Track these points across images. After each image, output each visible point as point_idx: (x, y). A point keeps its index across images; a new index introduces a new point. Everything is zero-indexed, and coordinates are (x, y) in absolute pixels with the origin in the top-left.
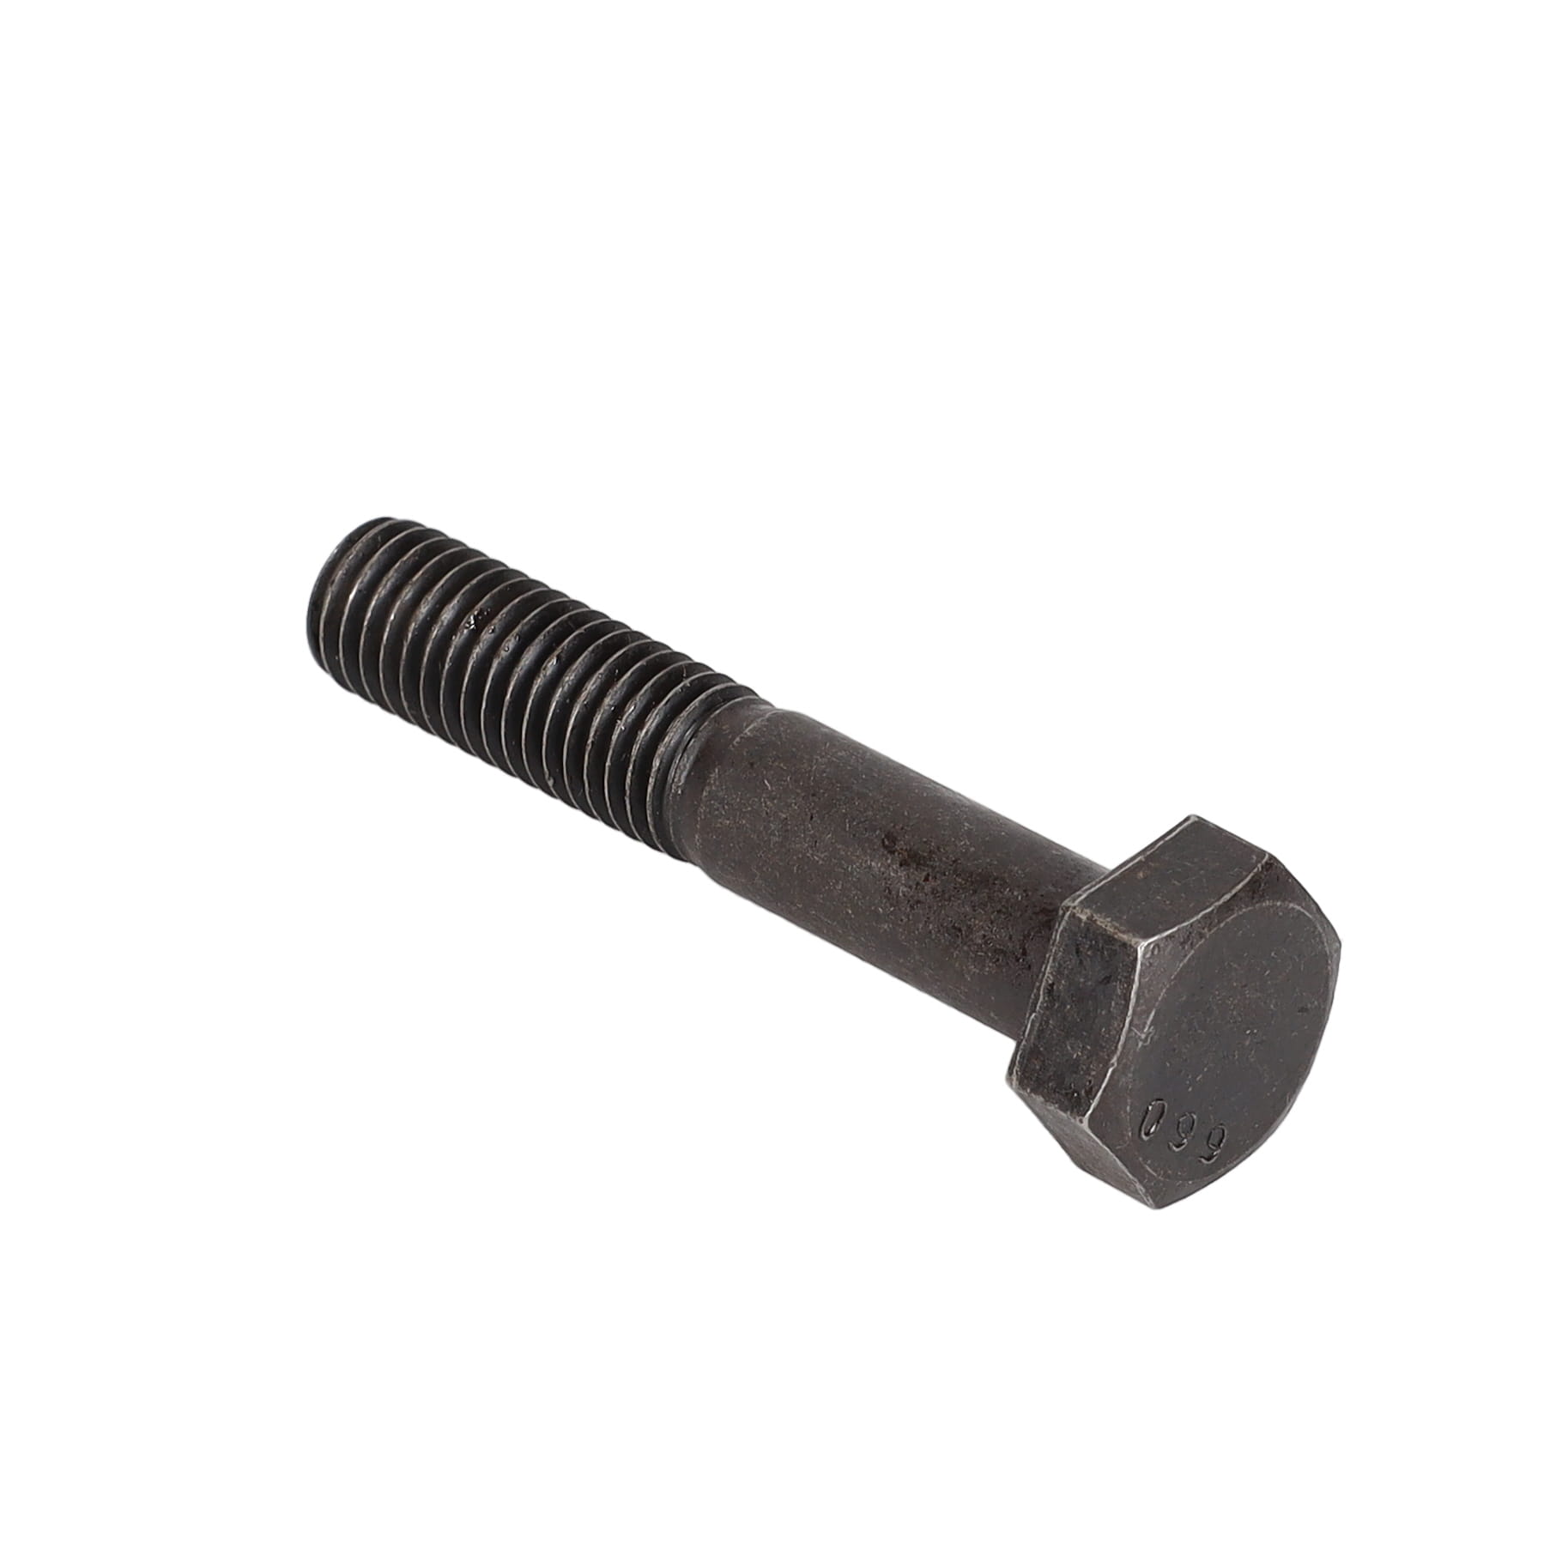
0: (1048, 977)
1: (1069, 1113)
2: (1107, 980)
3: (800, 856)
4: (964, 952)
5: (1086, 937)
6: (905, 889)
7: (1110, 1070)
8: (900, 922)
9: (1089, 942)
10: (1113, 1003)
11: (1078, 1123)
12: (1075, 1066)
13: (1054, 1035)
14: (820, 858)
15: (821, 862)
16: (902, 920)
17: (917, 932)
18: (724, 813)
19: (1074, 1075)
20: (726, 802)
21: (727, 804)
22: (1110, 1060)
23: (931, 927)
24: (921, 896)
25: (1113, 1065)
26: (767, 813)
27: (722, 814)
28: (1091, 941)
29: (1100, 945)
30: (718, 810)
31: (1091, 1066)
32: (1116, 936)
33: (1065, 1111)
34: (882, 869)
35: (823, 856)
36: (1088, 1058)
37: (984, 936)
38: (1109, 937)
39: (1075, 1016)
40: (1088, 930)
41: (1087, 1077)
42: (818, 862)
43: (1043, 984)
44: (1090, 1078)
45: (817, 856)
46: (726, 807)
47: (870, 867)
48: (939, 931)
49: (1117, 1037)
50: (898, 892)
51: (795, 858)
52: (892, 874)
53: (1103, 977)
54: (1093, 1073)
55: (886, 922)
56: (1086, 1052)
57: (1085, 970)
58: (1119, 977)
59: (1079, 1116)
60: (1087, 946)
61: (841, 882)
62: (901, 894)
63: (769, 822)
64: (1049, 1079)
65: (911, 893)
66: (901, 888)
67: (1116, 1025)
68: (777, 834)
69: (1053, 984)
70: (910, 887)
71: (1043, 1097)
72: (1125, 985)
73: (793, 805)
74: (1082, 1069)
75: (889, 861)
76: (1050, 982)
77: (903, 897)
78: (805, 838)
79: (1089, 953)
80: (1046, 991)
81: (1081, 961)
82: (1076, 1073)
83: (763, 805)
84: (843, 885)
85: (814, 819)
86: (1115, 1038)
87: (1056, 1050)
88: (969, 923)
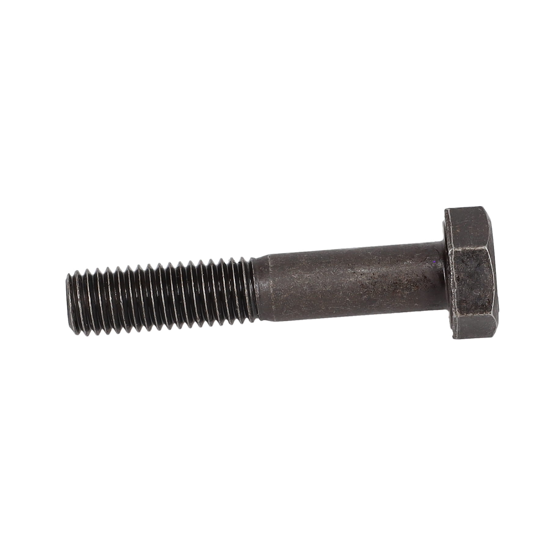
0: (455, 275)
1: (484, 313)
2: (479, 264)
3: (321, 291)
4: (401, 289)
5: (464, 256)
6: (368, 281)
7: (494, 292)
8: (371, 292)
9: (466, 257)
10: (485, 271)
11: (489, 314)
12: (479, 298)
13: (467, 292)
14: (329, 288)
15: (330, 289)
16: (371, 291)
17: (379, 292)
18: (283, 293)
19: (481, 300)
20: (281, 289)
21: (282, 290)
22: (492, 289)
23: (384, 287)
24: (376, 280)
25: (494, 290)
26: (300, 285)
27: (282, 294)
28: (467, 256)
29: (471, 255)
30: (280, 293)
31: (486, 294)
32: (476, 250)
33: (483, 313)
34: (355, 279)
35: (330, 287)
36: (483, 292)
37: (407, 280)
38: (473, 251)
39: (472, 282)
40: (464, 253)
41: (486, 298)
42: (329, 290)
43: (455, 278)
44: (487, 298)
45: (328, 288)
46: (283, 291)
47: (350, 281)
48: (388, 287)
49: (492, 280)
50: (366, 283)
51: (319, 293)
52: (360, 279)
53: (477, 265)
54: (488, 296)
55: (365, 295)
56: (482, 291)
57: (469, 266)
58: (483, 261)
59: (489, 312)
60: (466, 258)
61: (341, 292)
62: (367, 284)
63: (302, 287)
64: (472, 307)
65: (371, 281)
66: (366, 282)
67: (489, 277)
68: (308, 289)
69: (458, 276)
70: (369, 279)
71: (472, 313)
72: (487, 263)
73: (308, 277)
74: (483, 297)
75: (356, 276)
76: (457, 276)
77: (369, 284)
78: (319, 285)
79: (468, 260)
80: (457, 280)
81: (466, 264)
82: (481, 299)
83: (297, 283)
84: (342, 292)
85: (319, 278)
86: (491, 281)
87: (470, 296)
88: (399, 279)
